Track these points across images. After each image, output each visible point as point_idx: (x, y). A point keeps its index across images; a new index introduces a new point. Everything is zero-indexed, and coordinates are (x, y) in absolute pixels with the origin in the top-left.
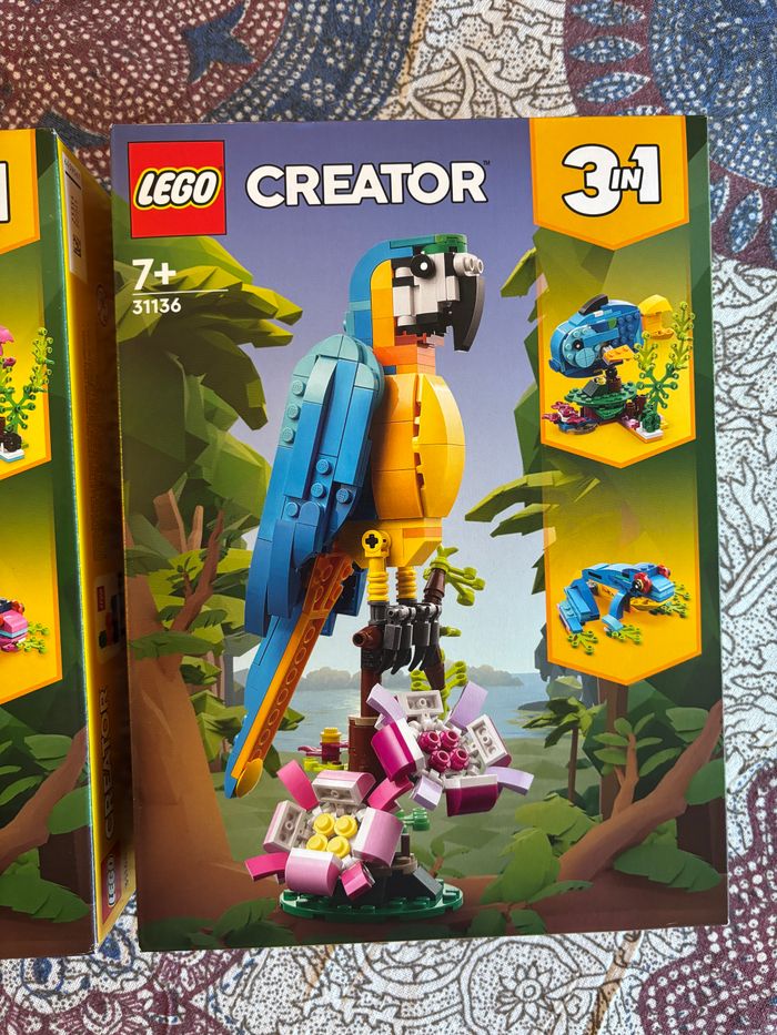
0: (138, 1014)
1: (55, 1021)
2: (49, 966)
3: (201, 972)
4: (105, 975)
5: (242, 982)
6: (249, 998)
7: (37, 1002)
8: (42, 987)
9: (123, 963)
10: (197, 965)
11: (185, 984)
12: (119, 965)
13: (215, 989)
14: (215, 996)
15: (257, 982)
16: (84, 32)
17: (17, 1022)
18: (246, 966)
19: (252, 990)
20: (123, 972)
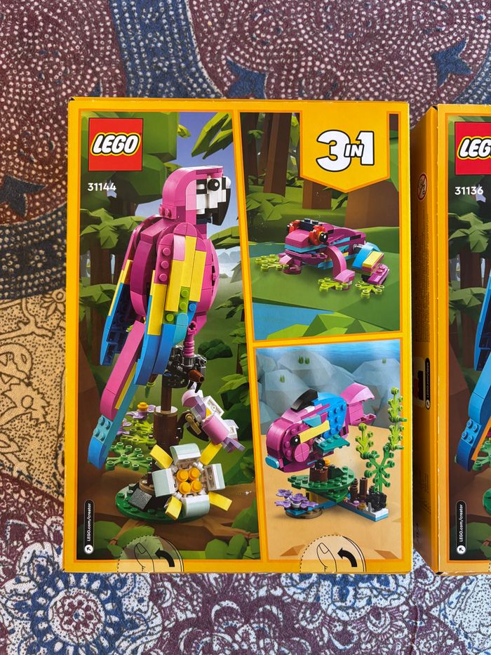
0: (400, 620)
1: (351, 625)
2: (348, 591)
3: (436, 594)
4: (380, 597)
5: (461, 600)
6: (465, 609)
7: (340, 613)
8: (343, 604)
9: (392, 589)
10: (435, 591)
11: (427, 602)
12: (389, 591)
13: (445, 605)
14: (445, 609)
15: (469, 600)
16: (378, 56)
17: (328, 626)
18: (463, 591)
19: (466, 605)
20: (391, 594)
